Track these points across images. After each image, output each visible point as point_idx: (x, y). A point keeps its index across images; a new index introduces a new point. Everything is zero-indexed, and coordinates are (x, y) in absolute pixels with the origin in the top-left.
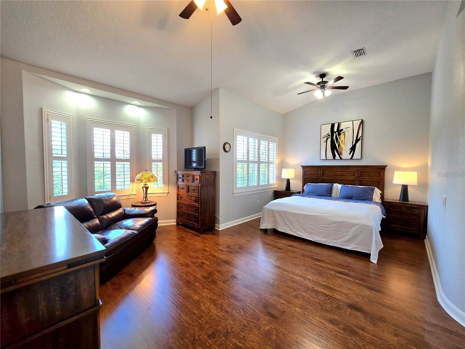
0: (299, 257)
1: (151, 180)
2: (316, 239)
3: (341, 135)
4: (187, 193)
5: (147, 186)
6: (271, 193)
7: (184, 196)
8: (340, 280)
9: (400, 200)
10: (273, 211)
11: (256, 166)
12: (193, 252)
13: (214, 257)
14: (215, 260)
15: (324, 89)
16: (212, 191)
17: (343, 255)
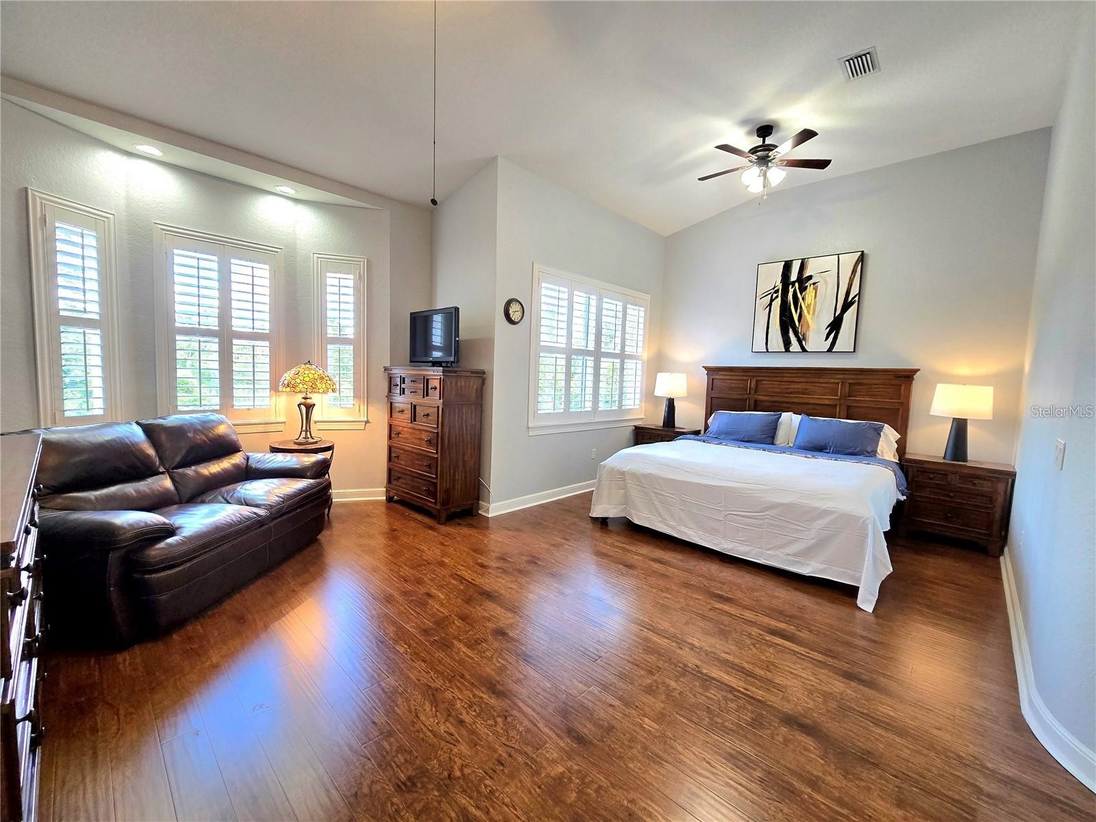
0: (676, 589)
1: (319, 385)
2: (725, 546)
3: (808, 291)
4: (411, 423)
5: (309, 401)
6: (628, 433)
7: (405, 429)
8: (771, 650)
9: (944, 458)
10: (623, 473)
12: (413, 568)
13: (462, 583)
14: (462, 588)
15: (767, 166)
16: (473, 420)
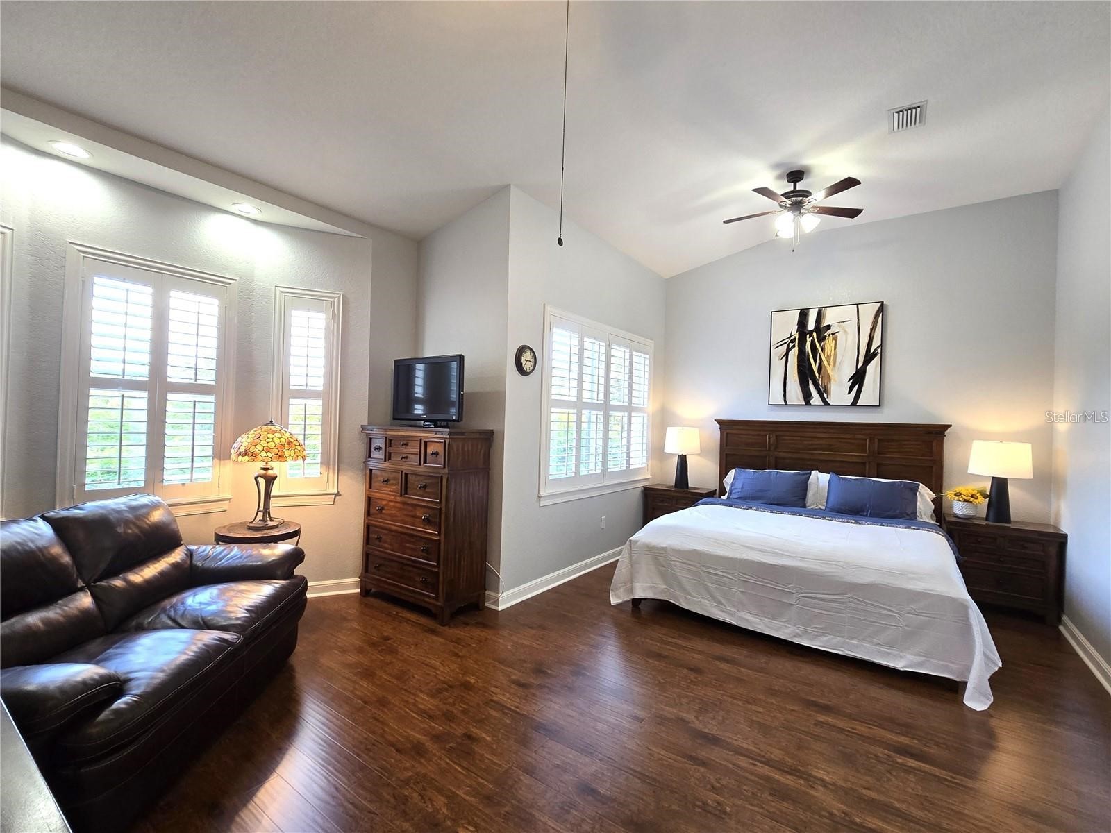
1: (287, 453)
3: (827, 341)
4: (401, 496)
5: (270, 472)
6: (636, 496)
7: (392, 504)
9: (987, 519)
10: (662, 550)
11: (600, 419)
15: (800, 213)
16: (481, 491)
17: (881, 685)
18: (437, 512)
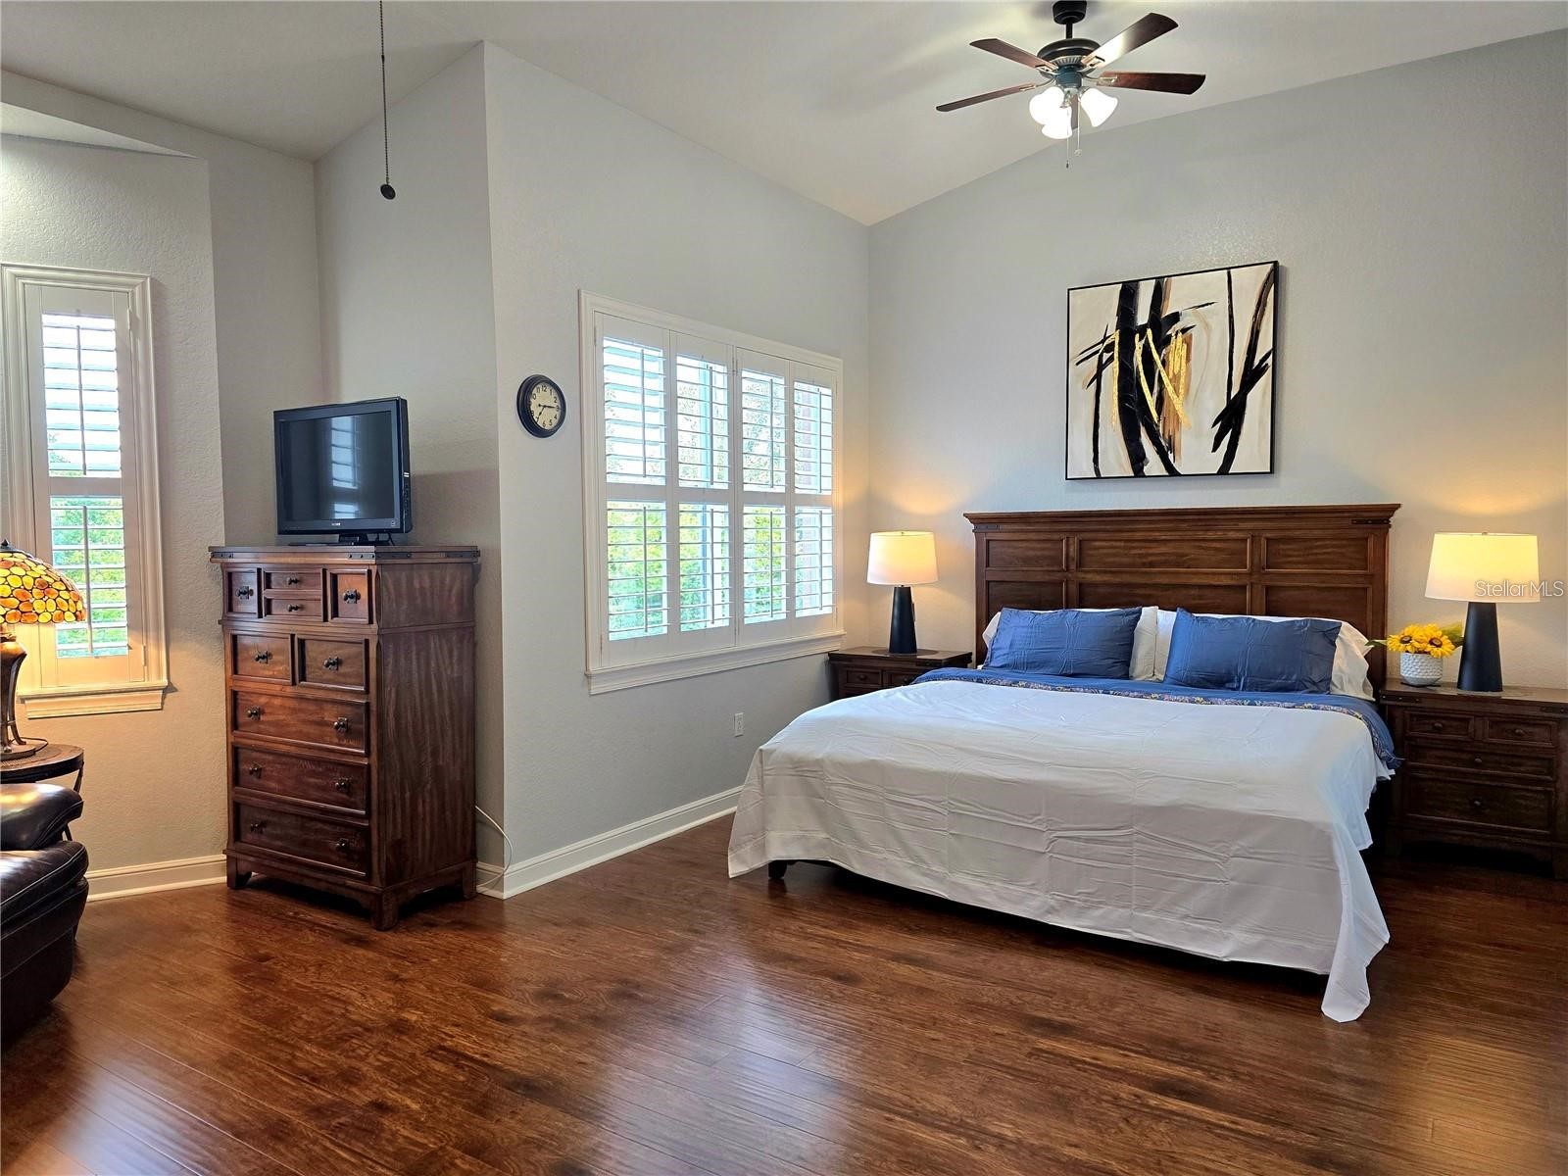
0: (952, 1017)
1: (38, 605)
3: (1172, 345)
4: (294, 683)
5: (9, 646)
6: (814, 670)
7: (277, 702)
9: (1459, 685)
10: (816, 766)
11: (721, 519)
12: (326, 1044)
13: (458, 1066)
14: (462, 1078)
15: (1079, 86)
16: (456, 667)
17: (1184, 989)
18: (362, 710)
